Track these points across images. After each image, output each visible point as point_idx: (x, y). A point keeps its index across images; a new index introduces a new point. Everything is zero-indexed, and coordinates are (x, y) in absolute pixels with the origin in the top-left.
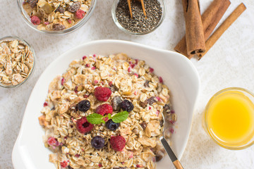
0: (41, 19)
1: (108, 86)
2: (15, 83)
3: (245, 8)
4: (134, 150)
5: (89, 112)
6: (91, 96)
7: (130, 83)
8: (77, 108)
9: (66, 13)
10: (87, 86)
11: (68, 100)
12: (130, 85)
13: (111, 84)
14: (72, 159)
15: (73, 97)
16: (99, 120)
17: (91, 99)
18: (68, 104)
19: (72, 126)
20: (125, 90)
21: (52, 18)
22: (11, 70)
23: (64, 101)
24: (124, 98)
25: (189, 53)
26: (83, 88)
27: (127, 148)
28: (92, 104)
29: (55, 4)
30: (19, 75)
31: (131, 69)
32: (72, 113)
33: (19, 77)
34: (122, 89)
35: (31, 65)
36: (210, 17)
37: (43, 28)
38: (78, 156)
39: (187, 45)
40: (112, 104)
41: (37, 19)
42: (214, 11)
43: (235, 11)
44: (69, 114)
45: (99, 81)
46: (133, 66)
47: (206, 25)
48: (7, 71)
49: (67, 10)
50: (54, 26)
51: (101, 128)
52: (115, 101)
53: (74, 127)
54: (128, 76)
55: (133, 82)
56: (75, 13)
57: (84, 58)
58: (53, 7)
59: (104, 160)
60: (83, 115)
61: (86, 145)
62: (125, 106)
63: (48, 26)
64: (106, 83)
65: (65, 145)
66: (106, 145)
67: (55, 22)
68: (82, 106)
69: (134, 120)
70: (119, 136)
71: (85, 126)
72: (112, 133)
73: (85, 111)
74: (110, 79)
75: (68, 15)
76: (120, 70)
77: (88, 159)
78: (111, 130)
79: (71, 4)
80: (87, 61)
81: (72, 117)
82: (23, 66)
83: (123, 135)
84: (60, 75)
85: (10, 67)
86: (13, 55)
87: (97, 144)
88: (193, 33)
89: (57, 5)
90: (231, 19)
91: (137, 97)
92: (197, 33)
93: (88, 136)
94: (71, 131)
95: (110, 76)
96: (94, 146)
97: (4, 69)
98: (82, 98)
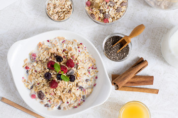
0: (91, 5)
1: (75, 64)
2: (52, 18)
3: (157, 93)
4: (55, 94)
5: (58, 63)
6: (66, 59)
7: (83, 72)
8: (56, 56)
9: (102, 14)
10: (69, 54)
11: (57, 50)
12: (82, 73)
13: (77, 64)
14: (32, 70)
15: (60, 51)
16: (58, 69)
17: (65, 60)
18: (56, 51)
19: (47, 60)
20: (79, 72)
21: (95, 10)
22: (57, 11)
23: (55, 49)
24: (75, 74)
25: (113, 82)
26: (67, 53)
27: (54, 90)
28: (63, 62)
29: (101, 7)
30: (57, 16)
31: (91, 69)
32: (53, 56)
33: (56, 17)
34: (79, 71)
35: (66, 18)
36: (138, 80)
37: (87, 10)
38: (36, 71)
39: (116, 79)
40: (68, 71)
41: (89, 4)
42: (142, 79)
43: (151, 89)
44: (51, 55)
45: (75, 58)
46: (92, 68)
47: (133, 80)
48: (55, 10)
49: (103, 14)
50: (92, 14)
51: (55, 73)
52: (71, 71)
53: (47, 61)
54: (86, 70)
55: (85, 74)
56: (105, 18)
57: (81, 44)
58: (100, 7)
59: (42, 84)
60: (55, 61)
61: (43, 72)
62: (72, 78)
63: (90, 11)
64: (76, 62)
65: (37, 62)
66: (49, 80)
67: (94, 13)
68: (59, 58)
69: (69, 86)
70: (57, 83)
71: (51, 66)
72: (56, 79)
73: (57, 61)
74: (79, 62)
75: (102, 16)
76: (87, 64)
77: (37, 76)
78: (57, 78)
79: (107, 13)
80: (80, 46)
81: (51, 57)
82: (62, 15)
83: (59, 84)
84: (66, 38)
85: (57, 9)
86: (63, 7)
87: (47, 76)
88: (123, 77)
89: (101, 8)
90: (146, 90)
91: (79, 80)
92: (124, 79)
93: (48, 70)
94: (44, 61)
95: (81, 61)
96: (45, 75)
97: (54, 8)
98: (62, 56)
